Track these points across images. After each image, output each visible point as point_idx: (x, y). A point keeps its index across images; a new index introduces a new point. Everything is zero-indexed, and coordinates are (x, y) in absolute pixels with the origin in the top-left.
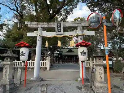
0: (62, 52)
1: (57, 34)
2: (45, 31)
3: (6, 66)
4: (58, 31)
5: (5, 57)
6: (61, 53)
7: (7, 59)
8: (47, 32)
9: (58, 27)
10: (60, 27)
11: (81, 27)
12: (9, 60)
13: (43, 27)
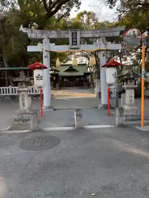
0: (59, 71)
1: (72, 49)
2: (54, 44)
3: (22, 93)
4: (73, 43)
5: (19, 82)
6: (57, 73)
7: (22, 85)
8: (56, 45)
9: (73, 39)
10: (76, 39)
11: (104, 38)
12: (24, 85)
13: (50, 37)
